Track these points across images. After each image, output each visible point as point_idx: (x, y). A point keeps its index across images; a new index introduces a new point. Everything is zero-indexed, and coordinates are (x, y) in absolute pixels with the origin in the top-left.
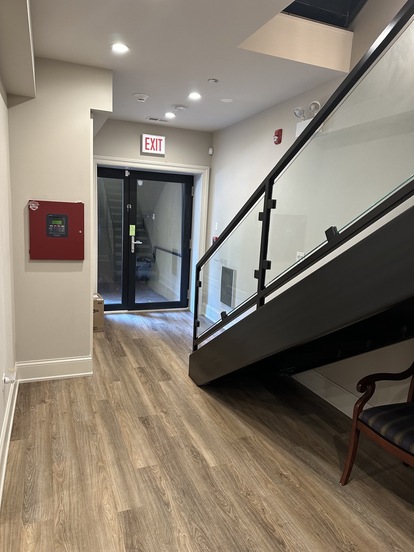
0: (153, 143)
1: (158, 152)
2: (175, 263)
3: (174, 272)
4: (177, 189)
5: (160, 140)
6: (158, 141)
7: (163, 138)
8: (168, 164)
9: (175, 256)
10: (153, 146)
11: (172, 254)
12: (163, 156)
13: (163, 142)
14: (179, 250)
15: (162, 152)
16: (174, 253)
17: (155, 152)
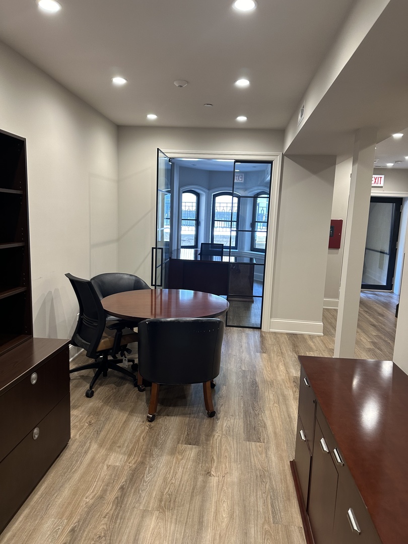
0: (375, 180)
1: (379, 185)
2: (382, 260)
3: (381, 267)
4: (389, 208)
5: (381, 178)
6: (379, 179)
7: (383, 176)
8: (384, 192)
9: (382, 254)
10: (375, 181)
11: (379, 253)
12: (382, 187)
13: (383, 179)
14: (387, 250)
15: (382, 185)
16: (381, 252)
17: (377, 185)
